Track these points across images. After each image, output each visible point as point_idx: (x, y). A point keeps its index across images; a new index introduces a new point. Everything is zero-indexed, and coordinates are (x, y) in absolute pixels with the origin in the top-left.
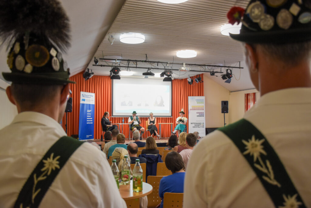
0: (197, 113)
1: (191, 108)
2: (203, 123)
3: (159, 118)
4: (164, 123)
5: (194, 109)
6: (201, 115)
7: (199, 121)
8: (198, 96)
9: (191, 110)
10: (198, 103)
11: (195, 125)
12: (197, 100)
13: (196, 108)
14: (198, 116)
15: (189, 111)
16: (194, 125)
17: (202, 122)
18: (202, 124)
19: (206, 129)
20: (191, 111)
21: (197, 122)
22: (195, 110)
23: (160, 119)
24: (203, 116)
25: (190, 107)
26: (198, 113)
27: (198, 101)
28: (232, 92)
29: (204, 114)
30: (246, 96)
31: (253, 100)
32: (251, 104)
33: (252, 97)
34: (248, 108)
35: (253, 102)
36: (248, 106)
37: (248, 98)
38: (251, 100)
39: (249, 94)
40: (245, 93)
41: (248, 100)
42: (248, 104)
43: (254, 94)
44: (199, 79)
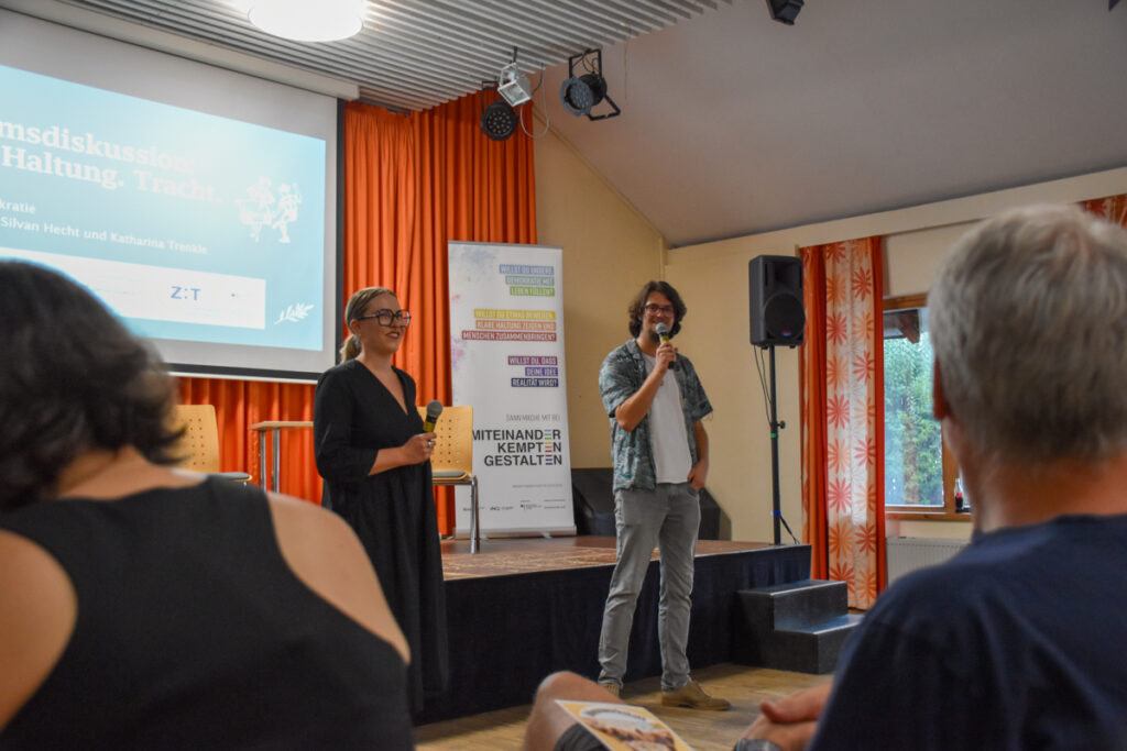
0: (514, 360)
1: (473, 328)
2: (556, 433)
3: (247, 383)
4: (281, 419)
5: (488, 332)
6: (535, 375)
7: (527, 418)
8: (505, 240)
9: (467, 335)
10: (513, 291)
11: (500, 447)
12: (511, 271)
13: (501, 328)
14: (516, 383)
15: (453, 344)
16: (489, 447)
17: (547, 426)
18: (548, 442)
19: (576, 473)
20: (473, 346)
21: (514, 426)
22: (496, 336)
23: (254, 393)
24: (557, 385)
25: (460, 321)
26: (520, 360)
27: (518, 279)
28: (675, 247)
29: (561, 366)
30: (808, 264)
31: (863, 284)
32: (848, 306)
33: (856, 264)
34: (828, 335)
35: (870, 298)
36: (828, 322)
37: (829, 275)
38: (853, 281)
39: (828, 248)
40: (801, 246)
41: (828, 284)
42: (829, 313)
43: (877, 245)
44: (597, 87)
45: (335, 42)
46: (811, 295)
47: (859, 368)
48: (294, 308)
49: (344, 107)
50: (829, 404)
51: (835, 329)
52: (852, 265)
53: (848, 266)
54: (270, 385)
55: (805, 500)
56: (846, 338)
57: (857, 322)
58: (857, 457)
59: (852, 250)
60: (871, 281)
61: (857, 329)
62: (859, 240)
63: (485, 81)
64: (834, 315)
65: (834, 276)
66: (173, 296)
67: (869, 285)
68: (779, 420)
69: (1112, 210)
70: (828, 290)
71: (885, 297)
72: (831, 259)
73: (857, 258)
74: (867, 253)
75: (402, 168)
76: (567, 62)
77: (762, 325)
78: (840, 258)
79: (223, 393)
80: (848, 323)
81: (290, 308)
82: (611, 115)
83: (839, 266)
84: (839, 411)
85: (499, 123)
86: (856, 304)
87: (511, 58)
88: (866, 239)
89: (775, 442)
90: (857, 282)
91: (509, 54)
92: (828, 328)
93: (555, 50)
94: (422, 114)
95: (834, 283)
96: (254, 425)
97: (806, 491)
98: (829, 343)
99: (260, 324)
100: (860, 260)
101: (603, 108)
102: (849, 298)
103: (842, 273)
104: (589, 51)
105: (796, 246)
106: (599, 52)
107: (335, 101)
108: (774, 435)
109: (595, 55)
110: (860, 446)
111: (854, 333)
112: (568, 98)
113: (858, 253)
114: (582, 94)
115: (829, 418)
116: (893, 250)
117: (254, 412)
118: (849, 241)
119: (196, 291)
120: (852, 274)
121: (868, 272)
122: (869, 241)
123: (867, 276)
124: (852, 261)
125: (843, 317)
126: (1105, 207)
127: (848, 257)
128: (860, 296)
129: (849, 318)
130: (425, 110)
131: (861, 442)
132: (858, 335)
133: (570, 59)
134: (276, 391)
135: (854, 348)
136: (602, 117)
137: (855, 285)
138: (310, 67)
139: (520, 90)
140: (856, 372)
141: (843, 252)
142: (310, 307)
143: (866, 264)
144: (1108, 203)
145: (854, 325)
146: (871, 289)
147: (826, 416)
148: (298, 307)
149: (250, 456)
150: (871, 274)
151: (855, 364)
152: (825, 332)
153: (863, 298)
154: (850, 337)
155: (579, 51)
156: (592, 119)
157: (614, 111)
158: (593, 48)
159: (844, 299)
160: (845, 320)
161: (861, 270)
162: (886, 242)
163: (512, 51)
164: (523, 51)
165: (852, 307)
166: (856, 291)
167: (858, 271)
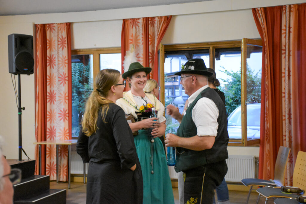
30: (39, 32)
31: (63, 43)
32: (56, 52)
33: (60, 34)
34: (48, 64)
35: (66, 50)
36: (48, 58)
37: (48, 37)
38: (58, 41)
39: (47, 26)
40: (36, 23)
41: (48, 42)
42: (48, 54)
43: (69, 26)
46: (40, 46)
47: (60, 79)
50: (48, 94)
51: (51, 61)
52: (58, 34)
53: (56, 34)
55: (36, 135)
56: (55, 65)
57: (60, 59)
58: (59, 117)
59: (58, 28)
60: (66, 42)
61: (60, 62)
62: (61, 23)
64: (50, 55)
65: (50, 38)
67: (66, 44)
68: (22, 107)
69: (158, 22)
70: (47, 44)
71: (72, 49)
72: (49, 30)
73: (60, 31)
74: (64, 29)
77: (14, 65)
78: (53, 31)
80: (56, 59)
83: (53, 34)
84: (52, 97)
86: (60, 51)
89: (20, 116)
90: (60, 42)
92: (48, 61)
95: (50, 41)
97: (37, 131)
98: (48, 68)
100: (62, 33)
102: (56, 48)
103: (54, 37)
105: (33, 23)
108: (20, 113)
110: (61, 113)
111: (59, 64)
113: (61, 29)
115: (48, 100)
116: (76, 29)
118: (57, 23)
120: (58, 39)
121: (65, 38)
122: (65, 24)
123: (64, 40)
124: (58, 33)
125: (54, 57)
126: (156, 20)
127: (56, 30)
128: (61, 48)
131: (61, 111)
132: (60, 65)
135: (58, 70)
137: (60, 43)
140: (59, 81)
141: (54, 28)
143: (64, 34)
144: (156, 19)
145: (58, 60)
146: (66, 45)
147: (46, 99)
150: (66, 39)
151: (59, 77)
152: (46, 63)
153: (63, 49)
154: (57, 65)
159: (55, 49)
160: (55, 58)
161: (62, 37)
162: (72, 25)
165: (58, 52)
166: (60, 46)
167: (61, 37)
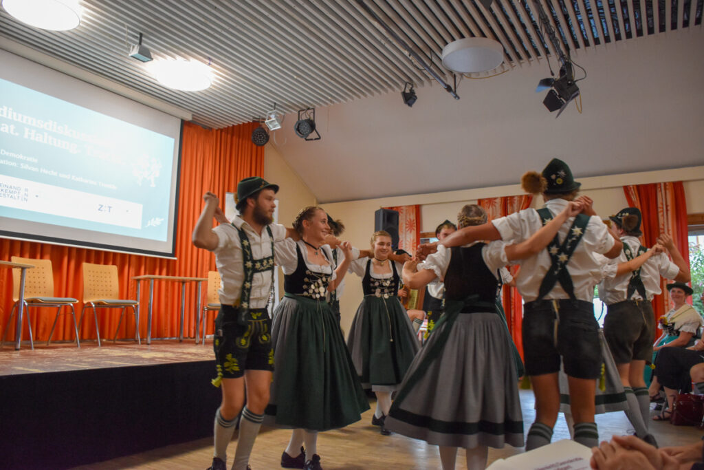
3: (130, 256)
4: (145, 274)
23: (133, 261)
31: (411, 226)
32: (404, 236)
33: (408, 216)
35: (414, 232)
38: (406, 224)
39: (395, 208)
40: (383, 207)
43: (418, 208)
44: (312, 125)
45: (190, 92)
48: (155, 220)
49: (184, 124)
52: (406, 217)
53: (404, 217)
54: (140, 257)
59: (406, 210)
62: (409, 206)
63: (254, 118)
66: (99, 210)
67: (414, 226)
69: (517, 201)
71: (421, 232)
73: (408, 214)
74: (413, 212)
75: (207, 155)
76: (297, 113)
78: (401, 213)
79: (118, 259)
80: (404, 243)
81: (153, 220)
82: (316, 139)
83: (400, 217)
85: (260, 137)
86: (407, 234)
87: (272, 108)
88: (412, 206)
90: (408, 224)
91: (271, 106)
93: (293, 106)
94: (217, 130)
96: (133, 277)
99: (139, 227)
100: (410, 215)
101: (313, 135)
102: (404, 231)
103: (401, 220)
104: (309, 109)
105: (381, 207)
106: (314, 109)
107: (180, 121)
109: (312, 111)
112: (298, 129)
113: (409, 212)
114: (305, 128)
116: (424, 211)
117: (132, 271)
118: (405, 206)
119: (110, 207)
120: (406, 222)
121: (414, 220)
122: (414, 207)
123: (413, 222)
124: (406, 215)
125: (401, 240)
126: (515, 200)
127: (404, 213)
128: (409, 231)
129: (404, 240)
130: (219, 129)
133: (299, 112)
134: (143, 260)
136: (312, 140)
137: (408, 226)
138: (170, 102)
139: (276, 123)
141: (402, 211)
142: (163, 220)
143: (413, 217)
145: (406, 244)
146: (415, 228)
148: (157, 219)
149: (129, 292)
150: (415, 222)
153: (411, 232)
155: (304, 108)
156: (307, 140)
157: (318, 137)
158: (311, 107)
159: (402, 232)
161: (410, 220)
162: (421, 207)
163: (273, 105)
164: (279, 105)
165: (406, 236)
166: (408, 229)
